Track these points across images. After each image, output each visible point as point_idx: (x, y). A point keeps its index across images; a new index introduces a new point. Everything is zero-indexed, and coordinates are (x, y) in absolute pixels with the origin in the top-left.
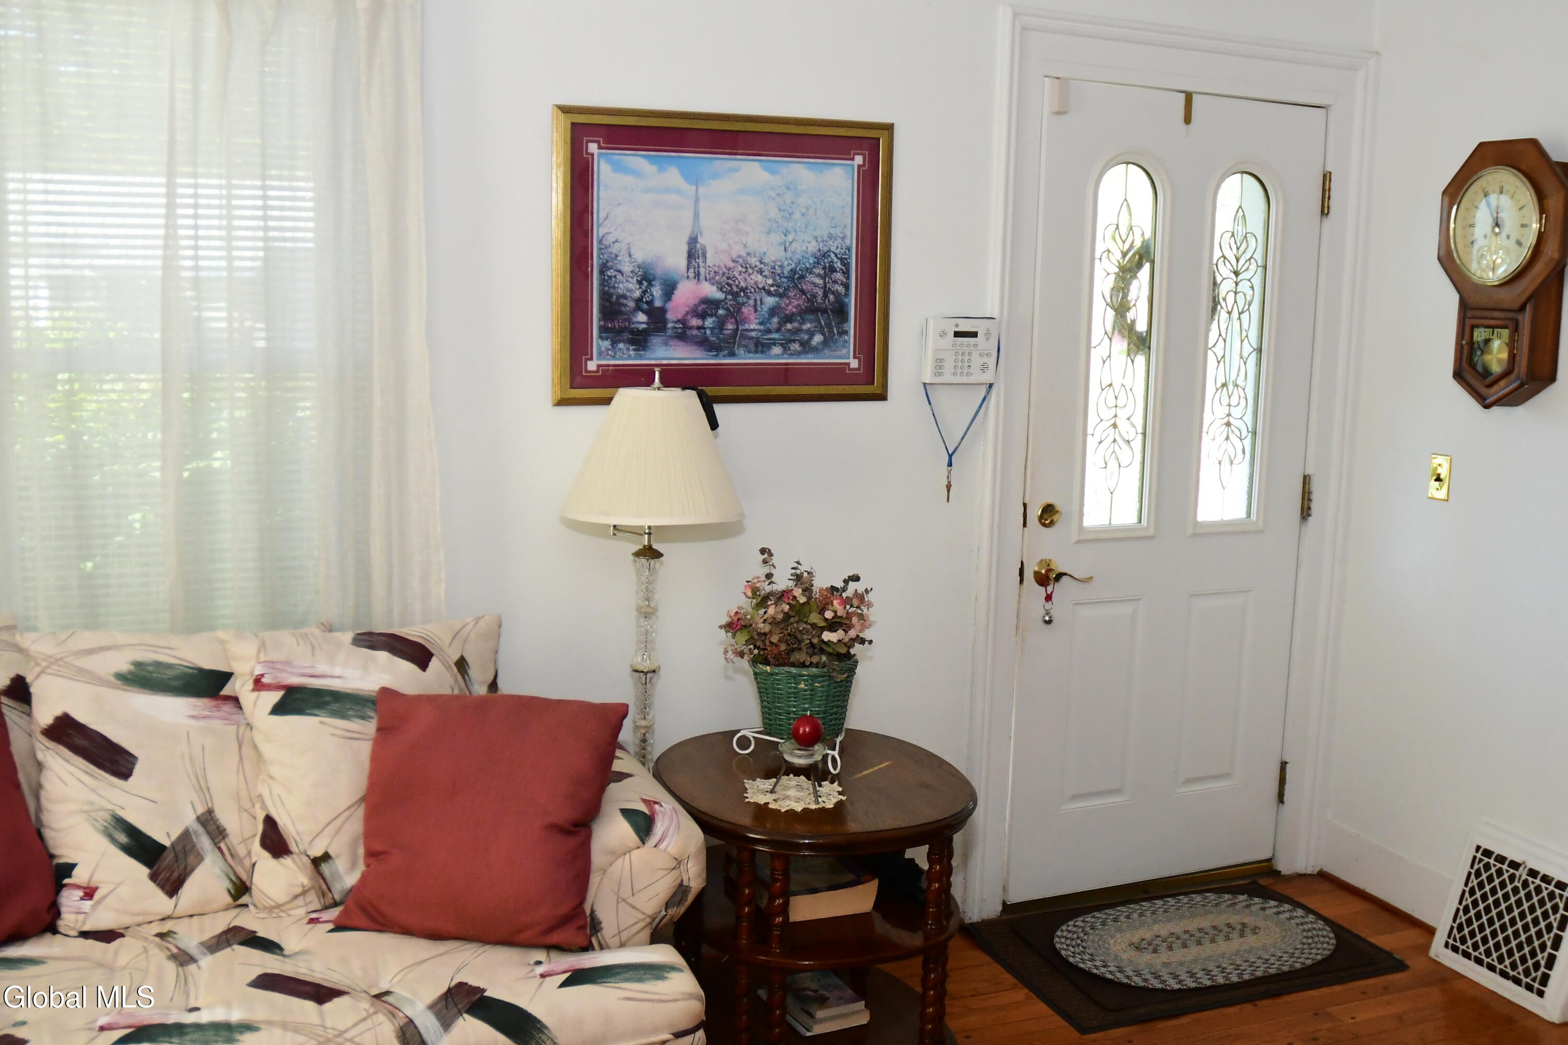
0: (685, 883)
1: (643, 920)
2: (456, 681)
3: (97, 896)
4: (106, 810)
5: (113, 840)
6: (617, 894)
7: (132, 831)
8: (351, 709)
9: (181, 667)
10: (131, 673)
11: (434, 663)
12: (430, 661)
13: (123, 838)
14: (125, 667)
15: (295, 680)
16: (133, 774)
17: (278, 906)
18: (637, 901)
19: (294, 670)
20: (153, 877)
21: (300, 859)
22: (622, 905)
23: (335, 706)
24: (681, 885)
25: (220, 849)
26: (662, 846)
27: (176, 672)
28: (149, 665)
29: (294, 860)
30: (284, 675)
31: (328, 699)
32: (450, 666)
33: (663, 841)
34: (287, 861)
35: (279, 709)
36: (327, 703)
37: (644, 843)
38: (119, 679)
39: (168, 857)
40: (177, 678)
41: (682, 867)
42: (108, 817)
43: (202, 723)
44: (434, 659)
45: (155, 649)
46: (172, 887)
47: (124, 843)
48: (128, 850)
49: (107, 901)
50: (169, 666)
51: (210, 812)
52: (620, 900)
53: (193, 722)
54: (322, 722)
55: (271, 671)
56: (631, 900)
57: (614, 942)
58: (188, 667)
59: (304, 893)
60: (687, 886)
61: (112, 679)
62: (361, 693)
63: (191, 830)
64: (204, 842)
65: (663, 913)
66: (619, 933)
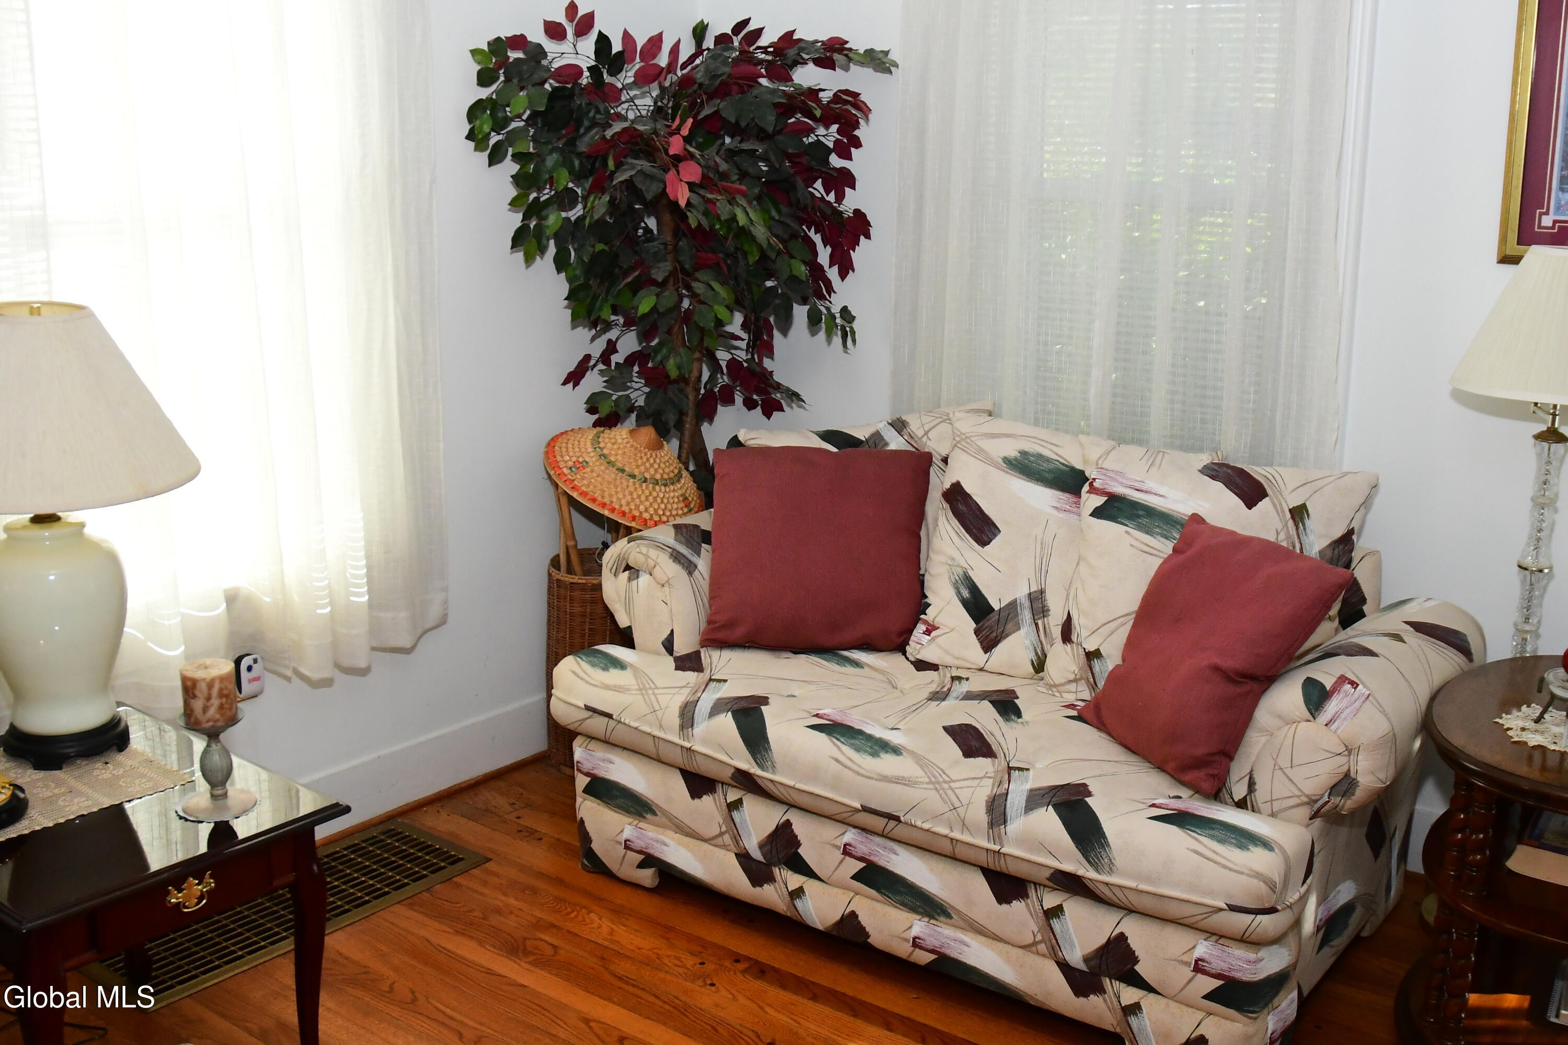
0: (1352, 775)
1: (1298, 797)
2: (1286, 525)
3: (934, 634)
4: (962, 567)
5: (959, 593)
6: (1275, 760)
7: (974, 589)
8: (1158, 527)
9: (1058, 463)
10: (1016, 459)
11: (1264, 504)
12: (1261, 501)
13: (966, 594)
14: (1013, 453)
15: (1119, 490)
16: (991, 543)
17: (1055, 686)
18: (1298, 775)
19: (1125, 481)
20: (977, 632)
21: (1077, 649)
22: (1278, 773)
23: (1145, 521)
24: (1347, 775)
25: (1036, 625)
26: (1334, 727)
27: (1052, 466)
28: (1033, 455)
29: (1072, 649)
30: (1113, 483)
31: (1141, 513)
32: (1283, 511)
33: (1335, 721)
34: (1068, 647)
35: (1098, 513)
36: (1139, 517)
37: (1315, 719)
38: (1005, 463)
39: (994, 617)
40: (1050, 471)
41: (1352, 757)
42: (961, 573)
43: (1062, 515)
44: (1266, 500)
45: (1043, 444)
46: (989, 644)
47: (965, 597)
48: (965, 603)
49: (938, 640)
50: (1048, 460)
51: (1042, 592)
52: (1277, 767)
53: (1055, 512)
54: (1127, 532)
55: (1103, 477)
56: (1288, 771)
57: (1265, 808)
58: (1063, 464)
59: (1075, 681)
60: (1354, 779)
61: (1000, 461)
62: (1174, 514)
63: (1018, 602)
64: (1026, 615)
65: (1326, 798)
66: (1272, 801)
